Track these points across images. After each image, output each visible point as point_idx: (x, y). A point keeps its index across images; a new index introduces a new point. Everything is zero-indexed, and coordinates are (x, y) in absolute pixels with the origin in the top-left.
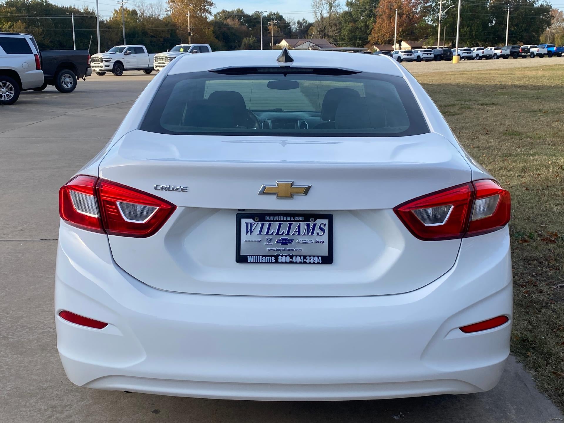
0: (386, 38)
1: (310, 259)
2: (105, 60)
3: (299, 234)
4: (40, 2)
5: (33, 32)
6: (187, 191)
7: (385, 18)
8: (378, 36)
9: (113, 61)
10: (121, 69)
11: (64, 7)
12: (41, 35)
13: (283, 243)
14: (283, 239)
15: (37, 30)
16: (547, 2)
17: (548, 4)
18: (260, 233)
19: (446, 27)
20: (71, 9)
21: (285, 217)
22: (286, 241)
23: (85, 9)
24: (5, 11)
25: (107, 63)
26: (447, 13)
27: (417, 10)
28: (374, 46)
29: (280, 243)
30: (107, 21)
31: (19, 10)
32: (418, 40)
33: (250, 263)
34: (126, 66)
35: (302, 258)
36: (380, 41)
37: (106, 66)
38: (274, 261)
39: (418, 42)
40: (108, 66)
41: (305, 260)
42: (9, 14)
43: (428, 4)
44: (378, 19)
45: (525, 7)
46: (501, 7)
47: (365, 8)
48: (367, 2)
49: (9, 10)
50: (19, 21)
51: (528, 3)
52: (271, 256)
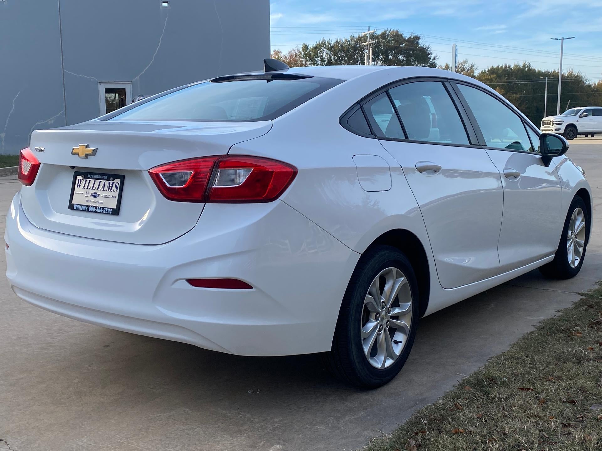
1: (106, 211)
2: (556, 124)
3: (104, 190)
4: (522, 67)
5: (510, 98)
9: (565, 124)
10: (573, 133)
11: (547, 72)
12: (518, 101)
13: (95, 196)
14: (94, 193)
15: (515, 96)
18: (84, 188)
20: (554, 74)
22: (96, 195)
23: (570, 72)
24: (485, 79)
25: (558, 127)
29: (93, 196)
30: (595, 84)
31: (499, 77)
33: (75, 210)
34: (580, 129)
37: (556, 130)
38: (87, 210)
40: (559, 130)
41: (103, 211)
42: (488, 81)
49: (489, 77)
50: (498, 88)
52: (86, 206)
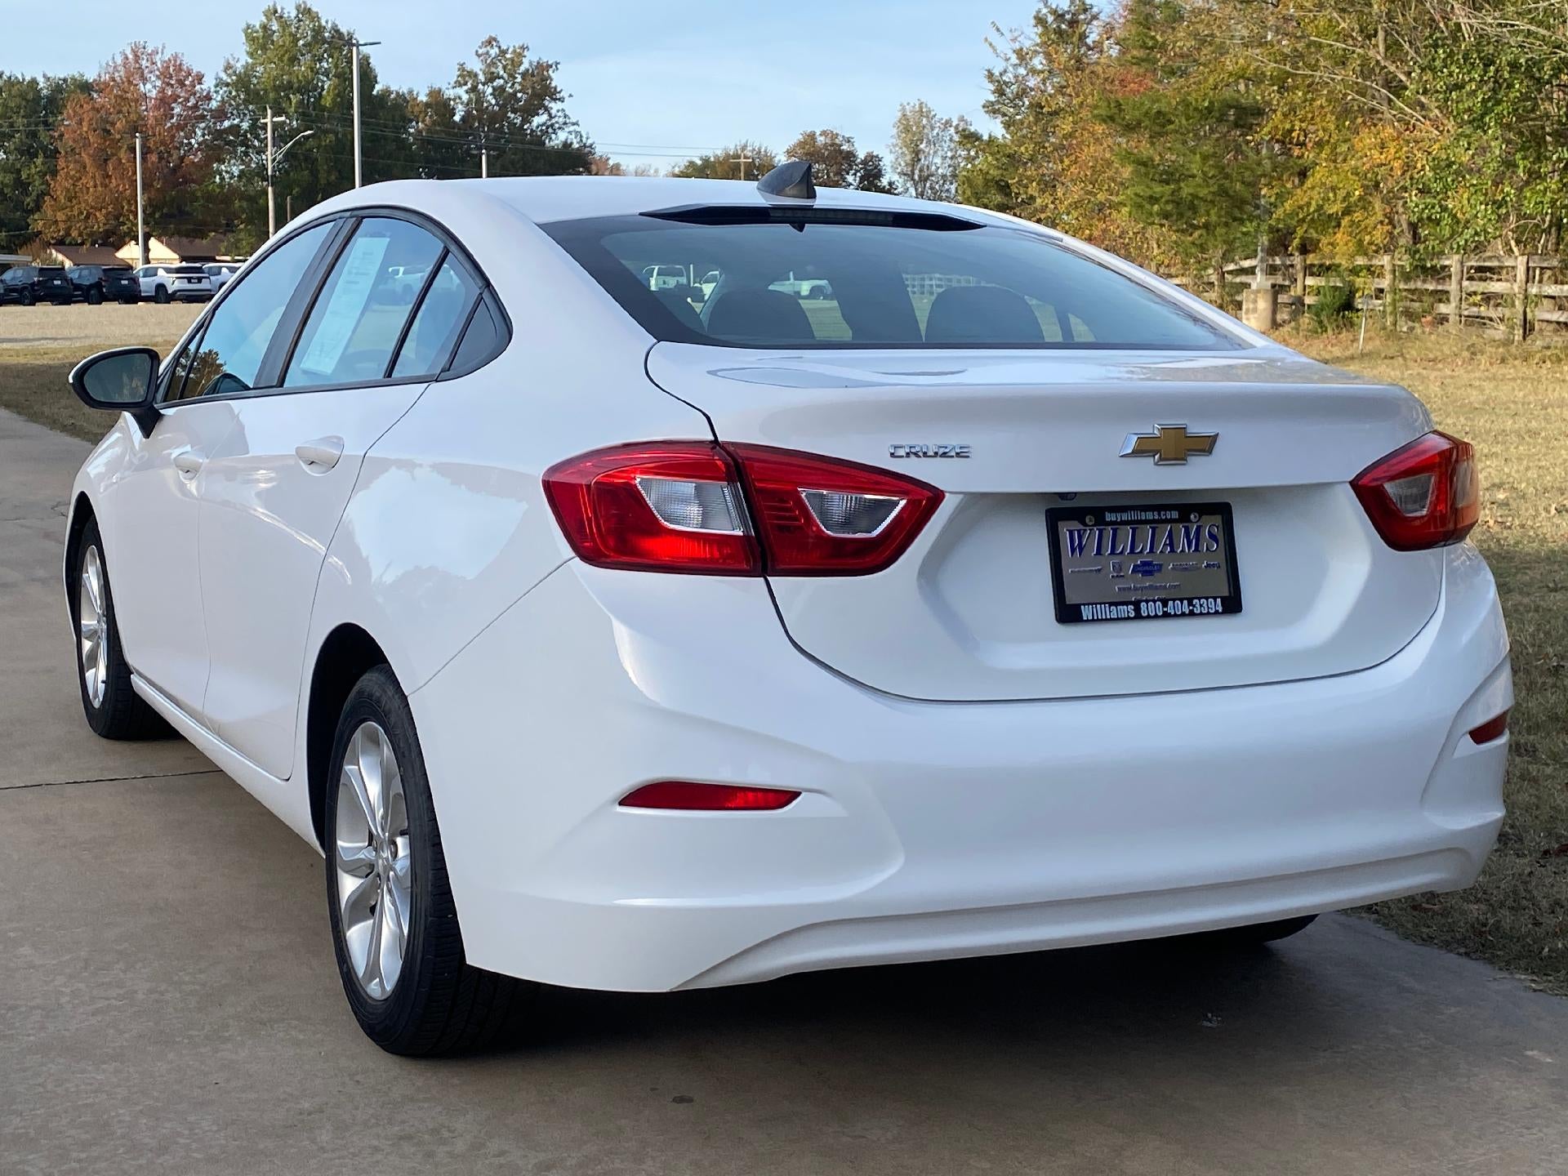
0: (96, 227)
1: (1201, 606)
3: (1172, 551)
6: (968, 457)
7: (87, 161)
8: (69, 219)
13: (1146, 573)
14: (1144, 564)
16: (581, 136)
17: (584, 140)
18: (1099, 552)
19: (292, 199)
21: (1143, 513)
22: (1151, 568)
26: (288, 156)
27: (193, 141)
28: (54, 251)
29: (1139, 571)
32: (203, 236)
33: (1088, 621)
35: (1185, 602)
36: (74, 233)
38: (1132, 614)
39: (204, 241)
41: (1191, 608)
43: (227, 124)
44: (61, 163)
45: (520, 146)
46: (452, 144)
47: (11, 125)
48: (19, 107)
51: (527, 134)
52: (1126, 603)
